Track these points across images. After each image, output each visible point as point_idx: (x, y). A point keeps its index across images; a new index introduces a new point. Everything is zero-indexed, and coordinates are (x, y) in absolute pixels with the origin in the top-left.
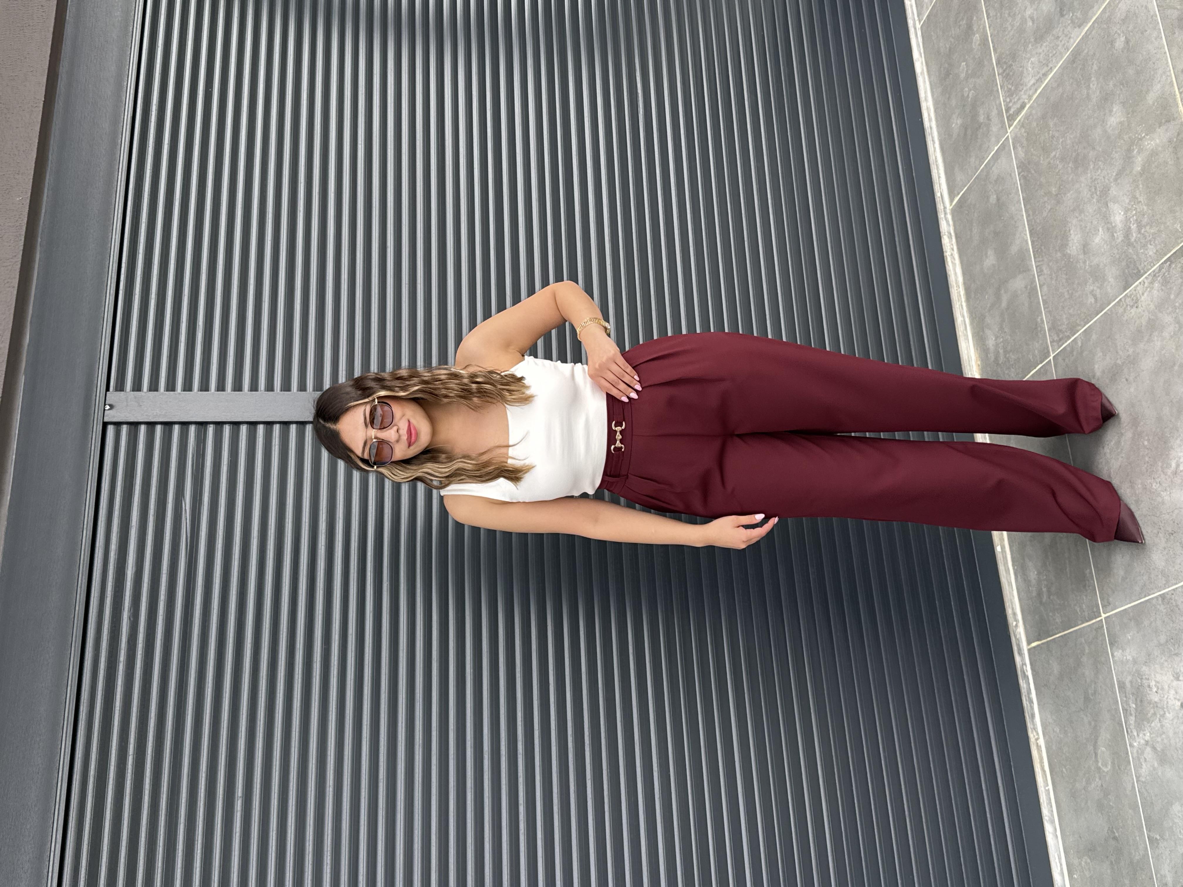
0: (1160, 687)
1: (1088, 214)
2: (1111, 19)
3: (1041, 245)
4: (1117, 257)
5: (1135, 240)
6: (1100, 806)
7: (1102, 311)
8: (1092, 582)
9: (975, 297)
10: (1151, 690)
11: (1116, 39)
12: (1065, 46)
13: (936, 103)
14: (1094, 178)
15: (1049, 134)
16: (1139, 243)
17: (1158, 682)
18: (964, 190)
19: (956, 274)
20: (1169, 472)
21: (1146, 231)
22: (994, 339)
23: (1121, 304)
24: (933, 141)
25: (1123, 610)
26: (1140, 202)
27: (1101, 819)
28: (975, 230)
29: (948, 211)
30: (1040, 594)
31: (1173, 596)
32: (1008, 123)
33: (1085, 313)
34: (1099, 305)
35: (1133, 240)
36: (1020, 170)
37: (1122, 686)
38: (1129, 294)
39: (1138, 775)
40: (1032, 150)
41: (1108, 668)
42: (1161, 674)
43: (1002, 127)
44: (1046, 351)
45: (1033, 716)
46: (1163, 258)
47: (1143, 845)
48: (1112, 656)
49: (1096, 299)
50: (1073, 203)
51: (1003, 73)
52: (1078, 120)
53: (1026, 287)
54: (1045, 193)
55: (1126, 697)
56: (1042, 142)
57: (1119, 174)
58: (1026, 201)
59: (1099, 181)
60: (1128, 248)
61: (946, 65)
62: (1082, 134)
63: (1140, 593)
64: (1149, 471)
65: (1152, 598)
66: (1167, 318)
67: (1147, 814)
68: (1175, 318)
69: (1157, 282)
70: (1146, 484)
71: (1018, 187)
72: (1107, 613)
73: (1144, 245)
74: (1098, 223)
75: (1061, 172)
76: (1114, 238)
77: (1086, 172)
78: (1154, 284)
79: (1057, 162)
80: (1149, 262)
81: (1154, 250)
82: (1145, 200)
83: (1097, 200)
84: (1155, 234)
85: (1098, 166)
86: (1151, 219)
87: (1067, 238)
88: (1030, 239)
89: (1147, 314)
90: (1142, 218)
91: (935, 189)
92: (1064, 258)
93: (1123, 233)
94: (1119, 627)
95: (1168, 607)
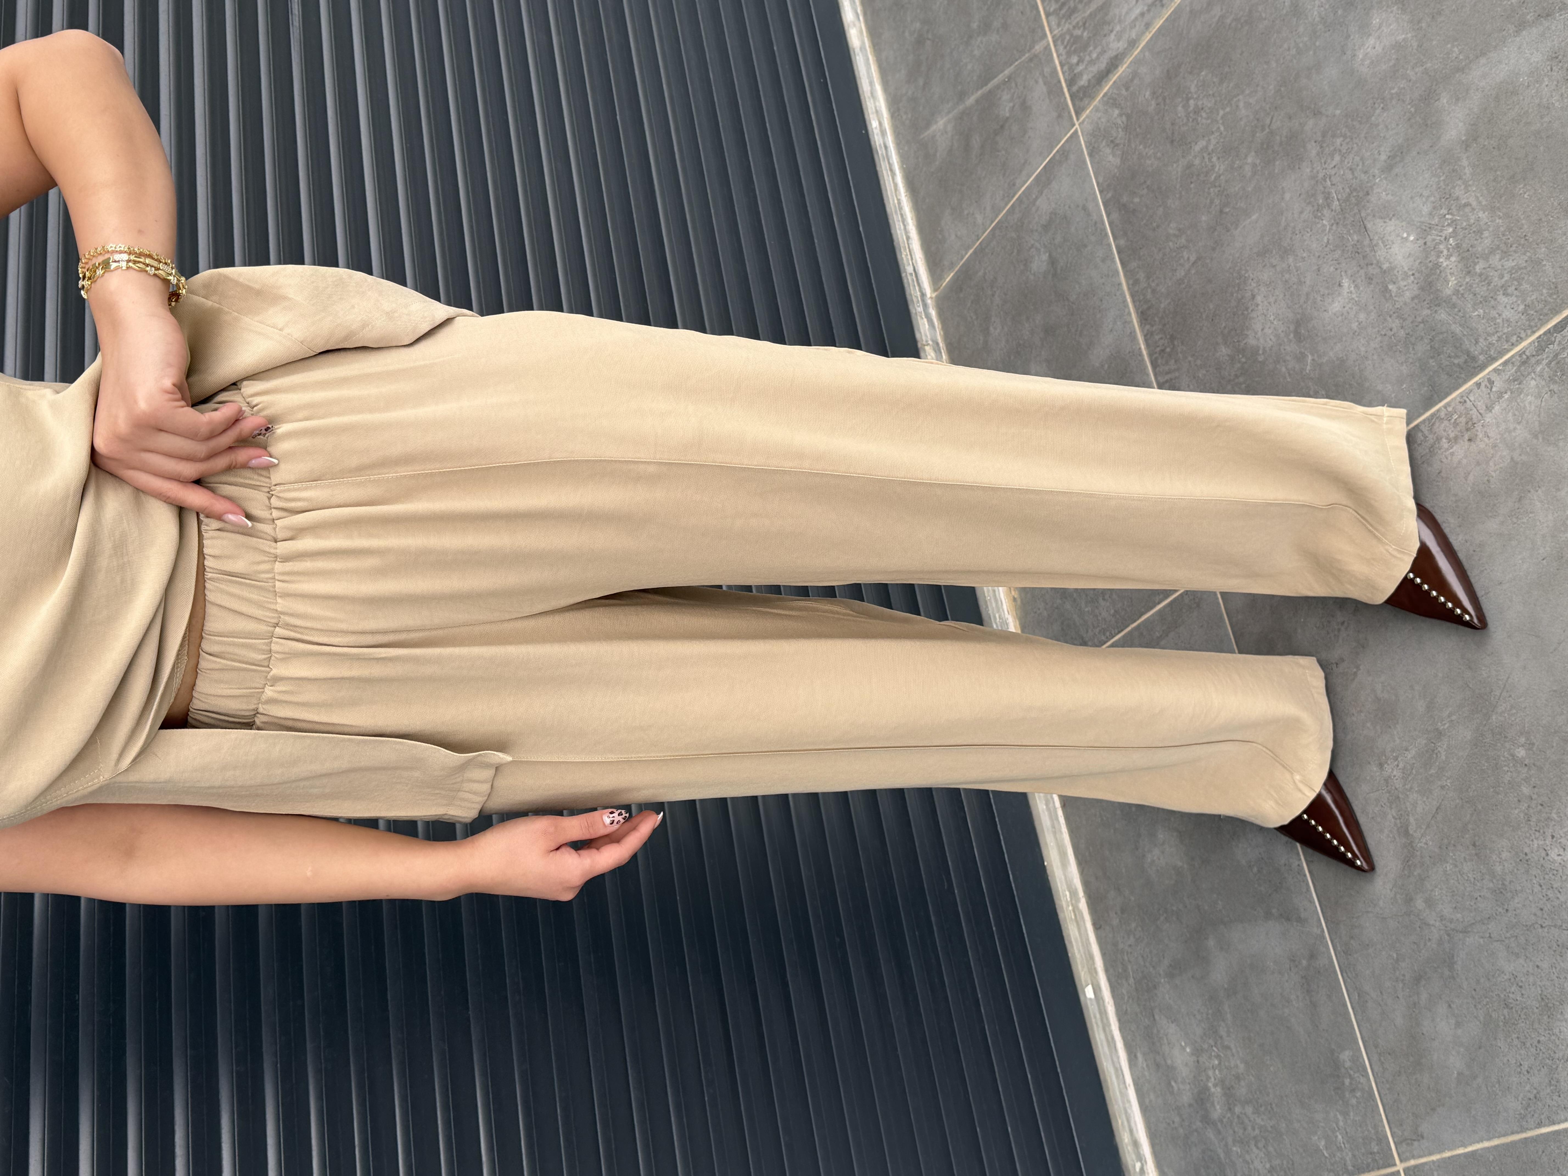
1: (1305, 255)
3: (1172, 339)
4: (1402, 333)
5: (1456, 292)
8: (1362, 1080)
13: (893, 100)
14: (1321, 175)
15: (1186, 106)
16: (1469, 297)
18: (966, 256)
21: (1489, 266)
24: (890, 171)
25: (1466, 1155)
26: (1468, 204)
28: (995, 331)
29: (929, 301)
30: (1202, 1100)
32: (1074, 105)
35: (1448, 291)
38: (1442, 414)
40: (1141, 147)
43: (1060, 116)
46: (1549, 321)
50: (1262, 236)
51: (1061, 8)
52: (1267, 63)
54: (1179, 230)
56: (1168, 126)
57: (1399, 153)
58: (1128, 255)
59: (1335, 180)
60: (1436, 312)
61: (917, 26)
62: (1282, 89)
63: (1523, 1117)
64: (1534, 819)
69: (1533, 375)
70: (1526, 850)
71: (1105, 229)
72: (1413, 1157)
73: (1486, 299)
74: (1336, 269)
75: (1222, 177)
76: (1388, 295)
77: (1297, 167)
78: (1525, 382)
79: (1210, 159)
80: (1504, 334)
81: (1518, 305)
82: (1481, 198)
83: (1333, 221)
84: (1520, 269)
85: (1332, 148)
86: (1504, 238)
87: (1246, 312)
88: (1142, 330)
89: (1505, 453)
90: (1476, 240)
91: (902, 259)
92: (1241, 356)
93: (1416, 281)
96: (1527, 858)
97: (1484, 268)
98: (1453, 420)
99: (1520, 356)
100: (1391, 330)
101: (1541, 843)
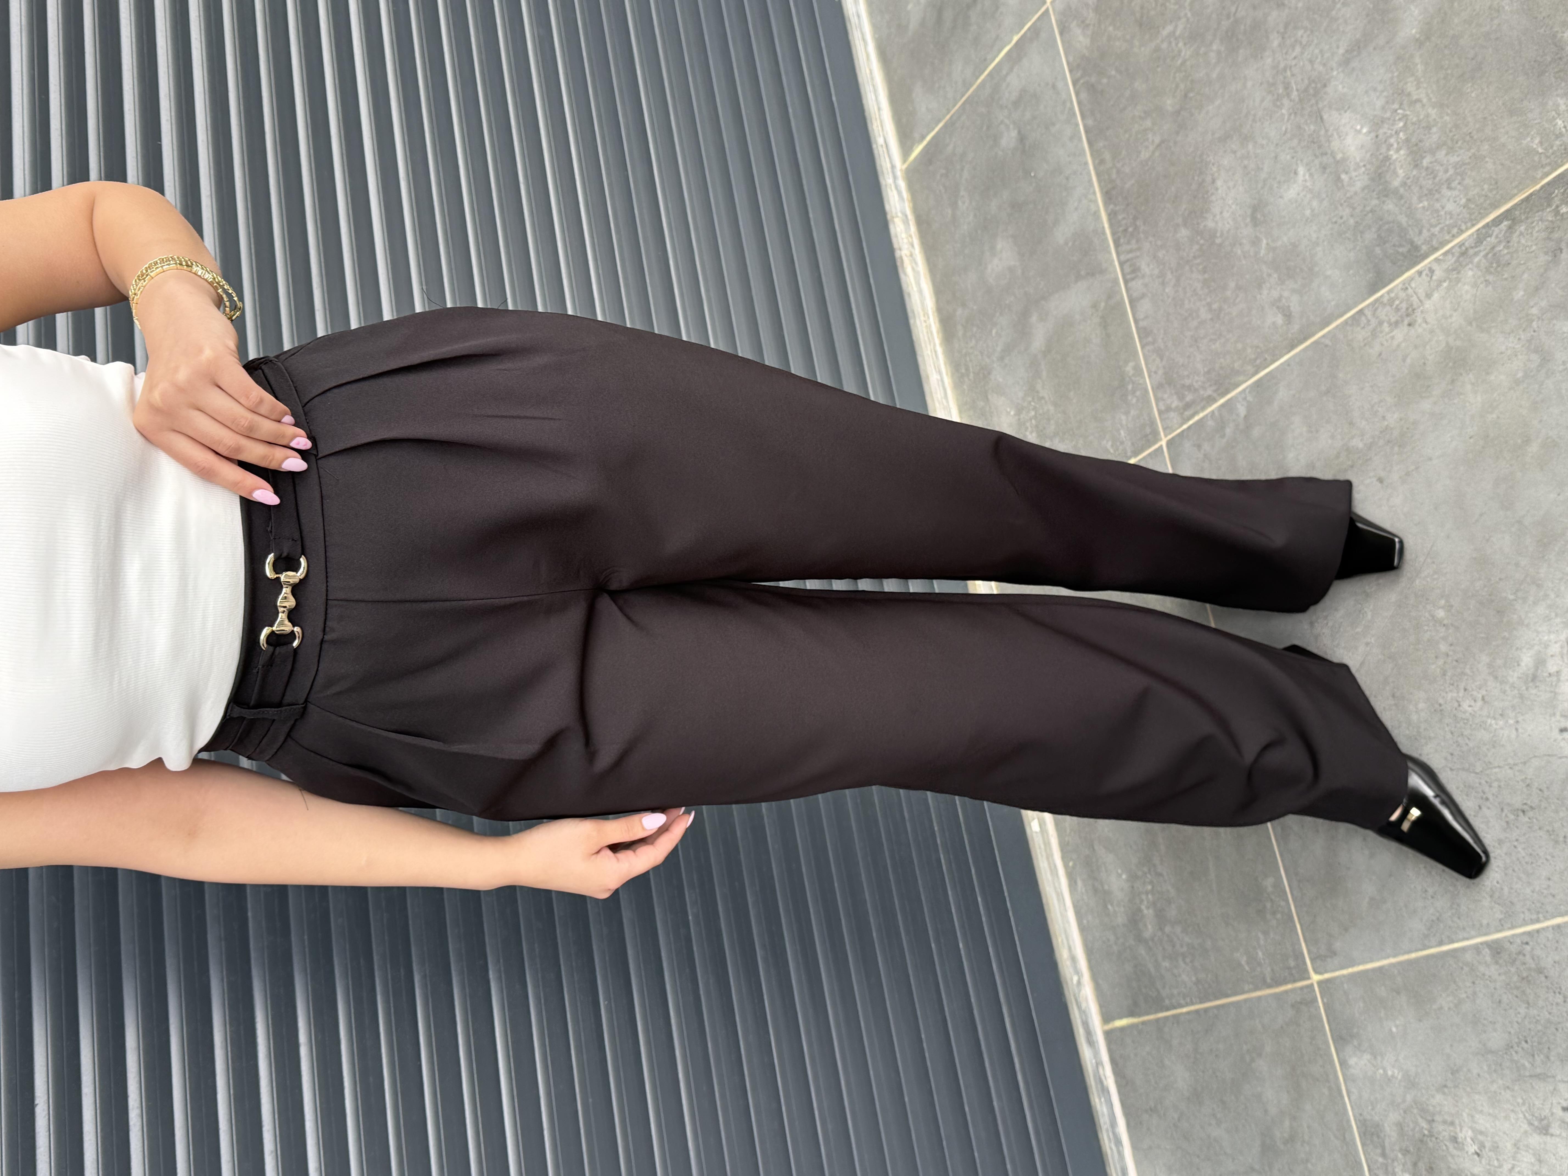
0: (1488, 1145)
1: (1264, 142)
3: (1135, 218)
4: (1352, 221)
5: (1404, 184)
7: (1305, 339)
8: (1283, 904)
10: (1460, 1149)
14: (1282, 65)
16: (1416, 189)
17: (1481, 1133)
18: (937, 129)
19: (920, 291)
20: (1513, 676)
21: (1436, 161)
22: (1012, 413)
23: (1363, 318)
24: (864, 40)
25: (1374, 970)
26: (1419, 100)
28: (964, 204)
29: (899, 174)
30: (1135, 920)
31: (1528, 948)
33: (1257, 347)
34: (1298, 327)
36: (1079, 74)
37: (1371, 1132)
38: (1385, 300)
40: (1111, 29)
41: (1330, 1088)
42: (1489, 1114)
44: (1148, 430)
46: (1487, 215)
48: (1341, 1064)
49: (1288, 316)
50: (1224, 122)
53: (1095, 306)
54: (1145, 112)
55: (1384, 1155)
56: (1138, 10)
57: (1357, 48)
58: (1094, 134)
59: (1296, 70)
60: (1384, 202)
63: (1426, 936)
64: (1449, 674)
65: (1464, 949)
66: (1504, 343)
68: (1529, 341)
69: (1470, 266)
70: (1441, 701)
71: (1072, 110)
72: (1326, 972)
73: (1431, 192)
74: (1293, 158)
75: (1188, 63)
76: (1340, 185)
77: (1259, 56)
78: (1462, 272)
79: (1177, 44)
80: (1446, 226)
81: (1461, 199)
82: (1431, 96)
83: (1291, 111)
84: (1465, 164)
85: (1293, 39)
86: (1451, 134)
87: (1206, 196)
88: (1106, 209)
89: (1441, 338)
90: (1425, 135)
91: (873, 130)
92: (1199, 238)
93: (1367, 172)
94: (1362, 1005)
95: (1513, 970)
96: (1441, 708)
97: (1431, 163)
98: (1395, 306)
99: (1460, 247)
100: (1341, 218)
101: (1455, 695)
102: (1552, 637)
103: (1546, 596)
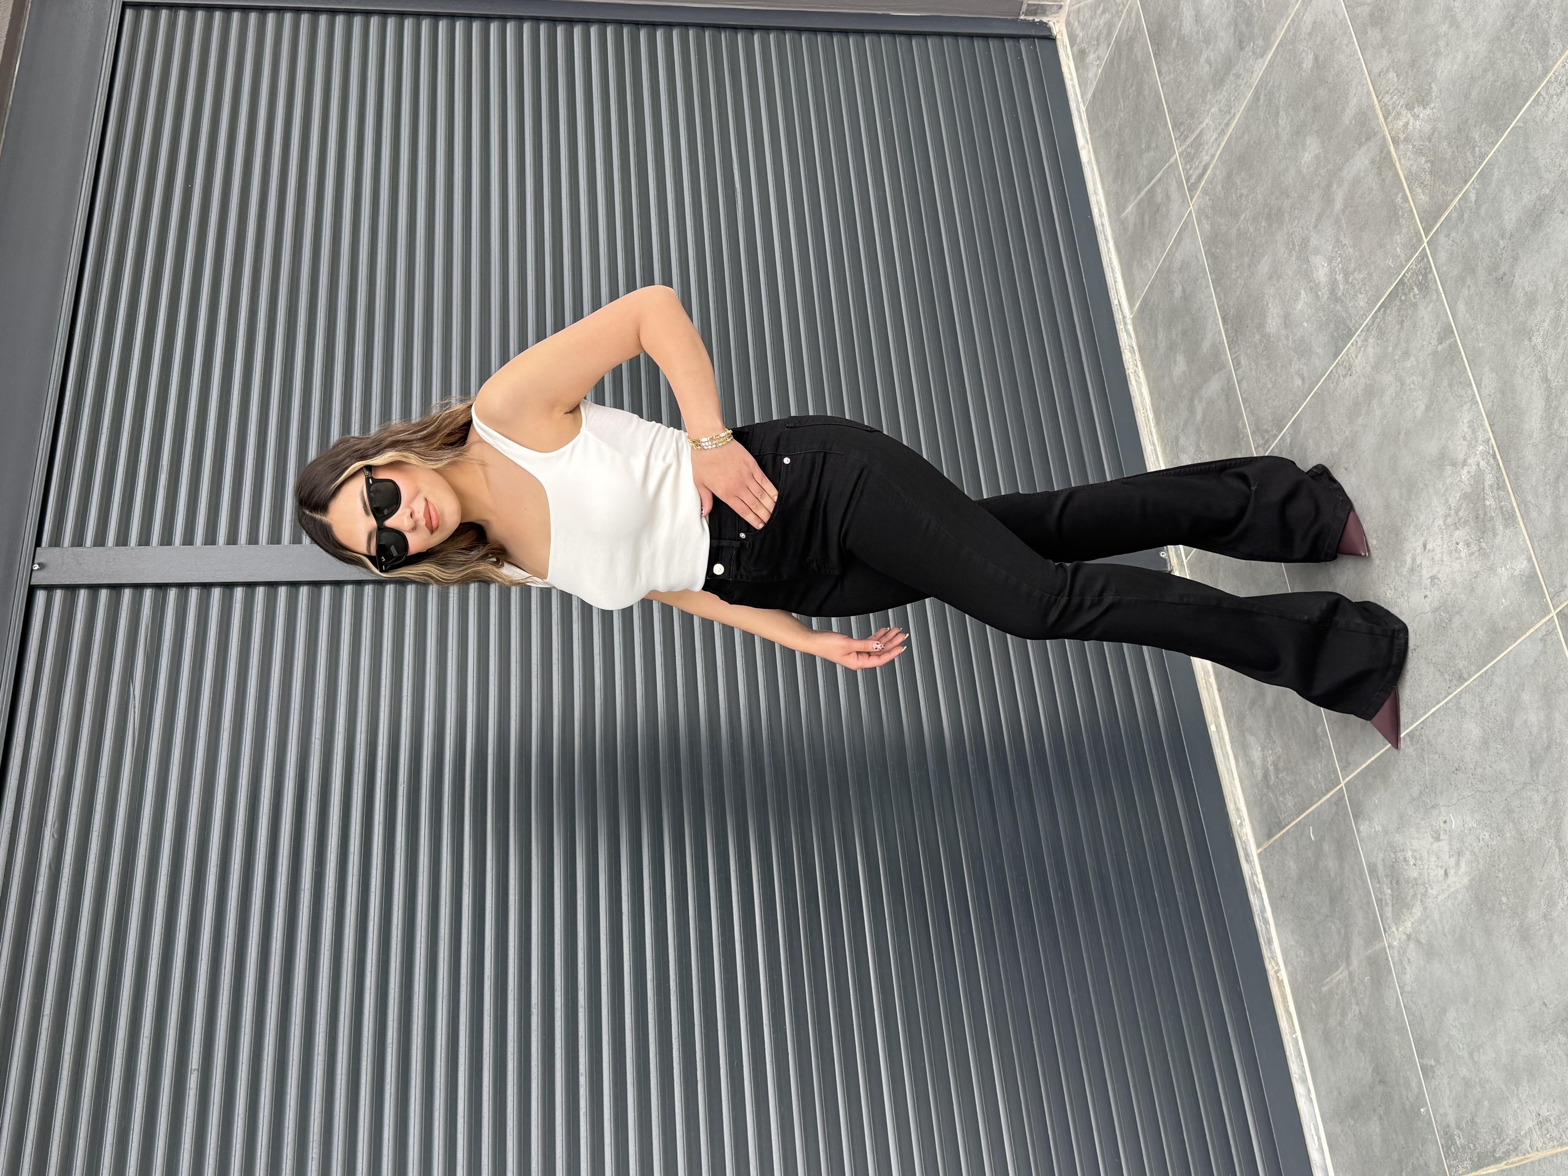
0: (1418, 857)
1: (1287, 278)
2: (1296, 36)
4: (1324, 319)
5: (1343, 294)
6: (1360, 1042)
7: (1311, 392)
8: (1326, 741)
9: (1165, 418)
10: (1408, 864)
11: (1303, 59)
12: (1248, 84)
13: (1107, 194)
14: (1291, 232)
15: (1236, 194)
16: (1348, 296)
17: (1415, 851)
18: (1145, 290)
19: (1141, 394)
20: (1405, 571)
21: (1354, 279)
23: (1332, 375)
24: (1106, 239)
25: (1366, 768)
26: (1345, 244)
27: (1363, 1059)
28: (1160, 336)
30: (1266, 776)
31: (1423, 730)
32: (1189, 194)
33: (1292, 400)
34: (1307, 385)
35: (1340, 294)
36: (1207, 248)
37: (1373, 870)
38: (1340, 362)
39: (1401, 984)
40: (1219, 219)
41: (1354, 850)
42: (1417, 838)
43: (1183, 201)
45: (1270, 941)
46: (1375, 305)
47: (1415, 1080)
48: (1357, 833)
49: (1303, 379)
50: (1269, 268)
51: (1181, 135)
52: (1268, 167)
53: (1223, 388)
54: (1236, 267)
55: (1379, 882)
56: (1229, 206)
57: (1319, 218)
58: (1217, 282)
59: (1296, 234)
60: (1336, 306)
61: (1117, 146)
62: (1274, 182)
66: (1387, 378)
67: (1418, 1034)
68: (1396, 375)
69: (1371, 336)
70: (1379, 594)
71: (1205, 269)
72: (1347, 776)
73: (1354, 297)
74: (1299, 285)
75: (1253, 235)
76: (1318, 298)
77: (1281, 227)
78: (1368, 341)
79: (1247, 225)
80: (1361, 315)
81: (1365, 298)
82: (1350, 241)
83: (1296, 258)
84: (1365, 278)
85: (1294, 216)
86: (1359, 262)
87: (1265, 314)
88: (1224, 328)
89: (1363, 381)
90: (1349, 264)
92: (1263, 339)
93: (1328, 289)
94: (1362, 792)
95: (1418, 746)
97: (1352, 280)
98: (1344, 365)
102: (1417, 544)
103: (1413, 520)
